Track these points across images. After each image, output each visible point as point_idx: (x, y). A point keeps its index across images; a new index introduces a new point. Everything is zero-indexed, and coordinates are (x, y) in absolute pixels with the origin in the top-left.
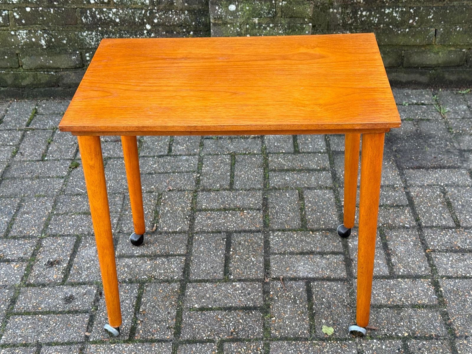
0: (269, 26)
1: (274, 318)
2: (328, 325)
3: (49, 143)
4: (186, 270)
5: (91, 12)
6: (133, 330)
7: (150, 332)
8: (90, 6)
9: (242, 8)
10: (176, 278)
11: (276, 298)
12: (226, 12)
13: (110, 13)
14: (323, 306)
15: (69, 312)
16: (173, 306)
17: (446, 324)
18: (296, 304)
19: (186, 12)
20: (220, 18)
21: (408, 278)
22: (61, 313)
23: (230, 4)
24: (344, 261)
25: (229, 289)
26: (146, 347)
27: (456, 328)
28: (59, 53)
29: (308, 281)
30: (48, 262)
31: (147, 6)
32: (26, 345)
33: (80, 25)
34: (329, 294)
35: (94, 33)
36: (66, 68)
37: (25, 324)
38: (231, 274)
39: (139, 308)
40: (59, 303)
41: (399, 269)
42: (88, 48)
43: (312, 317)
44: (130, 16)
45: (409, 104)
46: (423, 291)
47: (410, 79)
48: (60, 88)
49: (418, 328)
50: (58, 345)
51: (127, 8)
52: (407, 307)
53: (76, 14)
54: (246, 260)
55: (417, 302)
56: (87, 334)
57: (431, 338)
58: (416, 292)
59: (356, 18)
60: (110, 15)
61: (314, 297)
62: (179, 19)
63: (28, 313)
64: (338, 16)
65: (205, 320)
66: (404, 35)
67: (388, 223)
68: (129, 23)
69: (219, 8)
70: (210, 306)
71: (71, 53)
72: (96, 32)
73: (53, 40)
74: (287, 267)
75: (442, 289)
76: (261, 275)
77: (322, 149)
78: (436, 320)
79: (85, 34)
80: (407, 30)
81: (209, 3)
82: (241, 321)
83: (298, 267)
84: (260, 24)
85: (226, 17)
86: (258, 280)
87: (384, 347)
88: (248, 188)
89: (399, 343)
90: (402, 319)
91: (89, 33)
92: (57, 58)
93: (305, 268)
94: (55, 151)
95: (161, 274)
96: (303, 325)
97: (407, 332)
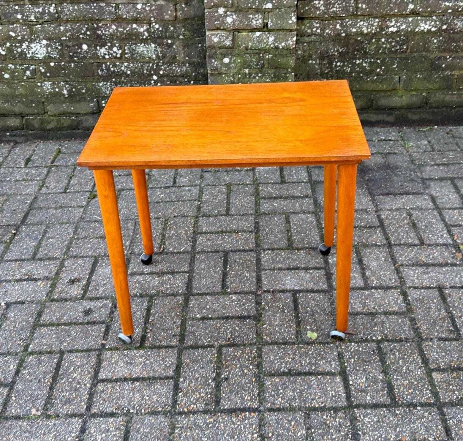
0: (257, 76)
1: (266, 326)
2: (313, 331)
3: (71, 178)
4: (189, 285)
5: (106, 66)
6: (144, 338)
7: (158, 340)
8: (105, 61)
9: (234, 61)
10: (180, 292)
11: (267, 308)
12: (221, 64)
13: (122, 66)
14: (308, 314)
15: (88, 323)
16: (178, 316)
17: (413, 328)
18: (285, 313)
19: (187, 65)
20: (216, 69)
21: (380, 289)
22: (81, 324)
23: (225, 57)
24: (325, 275)
25: (226, 301)
26: (155, 353)
27: (422, 331)
28: (79, 101)
29: (295, 293)
30: (70, 280)
31: (154, 60)
32: (50, 353)
33: (97, 77)
34: (312, 303)
35: (109, 84)
36: (85, 114)
37: (50, 335)
38: (228, 288)
39: (149, 319)
40: (79, 316)
41: (373, 281)
42: (104, 96)
43: (298, 324)
44: (140, 69)
45: (378, 141)
46: (394, 300)
47: (379, 119)
48: (80, 131)
49: (390, 332)
50: (79, 352)
51: (137, 62)
52: (380, 314)
53: (93, 68)
54: (240, 275)
55: (389, 310)
56: (103, 342)
57: (401, 340)
58: (387, 301)
59: (331, 68)
60: (123, 68)
61: (300, 307)
62: (181, 71)
63: (52, 325)
64: (317, 66)
65: (206, 328)
66: (373, 81)
67: (362, 242)
68: (139, 74)
69: (215, 61)
70: (210, 316)
71: (89, 101)
72: (111, 82)
73: (74, 90)
74: (276, 281)
75: (409, 298)
76: (253, 288)
77: (305, 179)
78: (405, 325)
79: (101, 85)
80: (375, 78)
81: (207, 57)
82: (237, 328)
83: (285, 281)
84: (250, 74)
85: (221, 68)
86: (251, 293)
87: (360, 349)
88: (242, 213)
89: (374, 345)
90: (375, 325)
91: (105, 83)
92: (77, 105)
93: (292, 282)
94: (76, 184)
95: (167, 289)
96: (291, 331)
97: (381, 336)
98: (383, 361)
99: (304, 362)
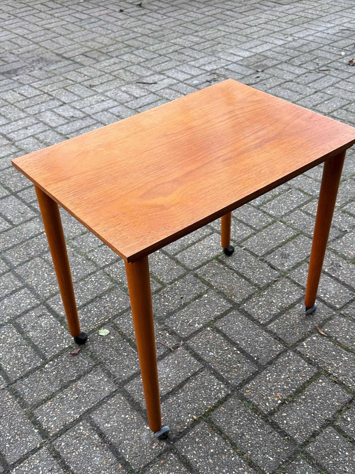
7: (212, 266)
10: (246, 305)
11: (160, 332)
14: (122, 348)
15: (272, 251)
16: (221, 288)
17: (19, 396)
21: (72, 422)
22: (276, 248)
25: (199, 319)
26: (203, 260)
27: (10, 396)
34: (126, 361)
37: (283, 233)
38: (212, 331)
39: (237, 274)
41: (85, 430)
46: (52, 417)
49: (40, 378)
50: (249, 236)
52: (58, 392)
54: (217, 350)
55: (51, 401)
56: (244, 248)
57: (27, 375)
58: (56, 411)
75: (36, 431)
76: (190, 343)
82: (167, 304)
86: (188, 338)
87: (58, 346)
90: (56, 377)
93: (164, 372)
96: (124, 326)
97: (46, 369)
98: (35, 348)
99: (95, 309)
